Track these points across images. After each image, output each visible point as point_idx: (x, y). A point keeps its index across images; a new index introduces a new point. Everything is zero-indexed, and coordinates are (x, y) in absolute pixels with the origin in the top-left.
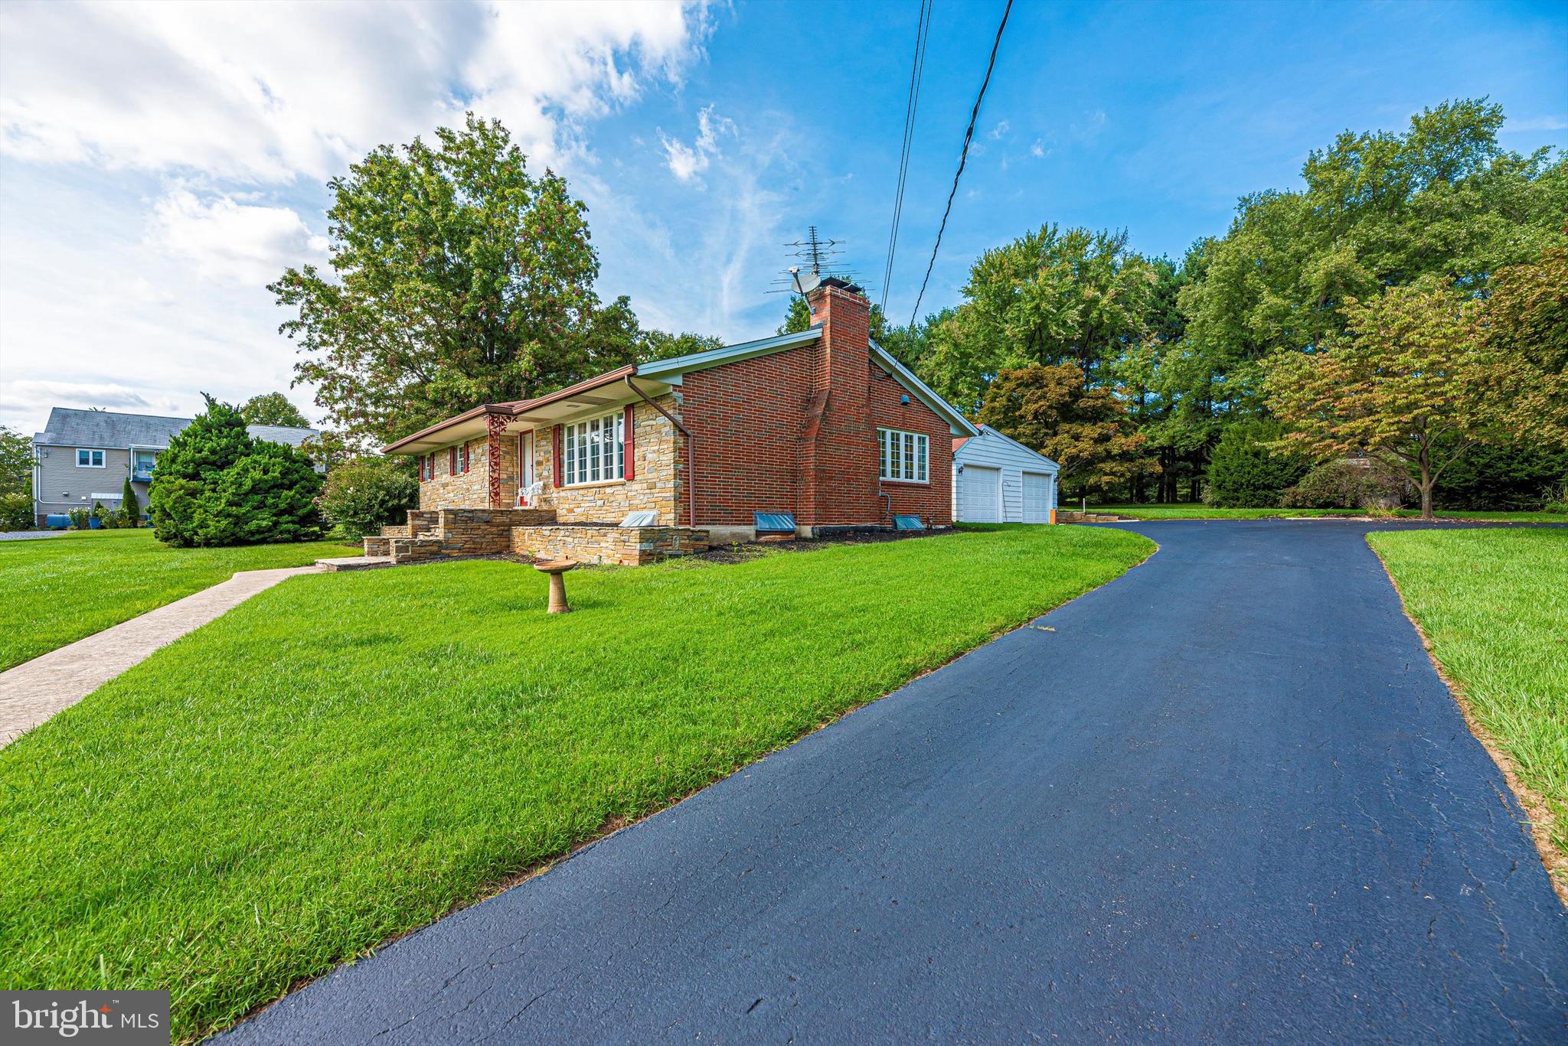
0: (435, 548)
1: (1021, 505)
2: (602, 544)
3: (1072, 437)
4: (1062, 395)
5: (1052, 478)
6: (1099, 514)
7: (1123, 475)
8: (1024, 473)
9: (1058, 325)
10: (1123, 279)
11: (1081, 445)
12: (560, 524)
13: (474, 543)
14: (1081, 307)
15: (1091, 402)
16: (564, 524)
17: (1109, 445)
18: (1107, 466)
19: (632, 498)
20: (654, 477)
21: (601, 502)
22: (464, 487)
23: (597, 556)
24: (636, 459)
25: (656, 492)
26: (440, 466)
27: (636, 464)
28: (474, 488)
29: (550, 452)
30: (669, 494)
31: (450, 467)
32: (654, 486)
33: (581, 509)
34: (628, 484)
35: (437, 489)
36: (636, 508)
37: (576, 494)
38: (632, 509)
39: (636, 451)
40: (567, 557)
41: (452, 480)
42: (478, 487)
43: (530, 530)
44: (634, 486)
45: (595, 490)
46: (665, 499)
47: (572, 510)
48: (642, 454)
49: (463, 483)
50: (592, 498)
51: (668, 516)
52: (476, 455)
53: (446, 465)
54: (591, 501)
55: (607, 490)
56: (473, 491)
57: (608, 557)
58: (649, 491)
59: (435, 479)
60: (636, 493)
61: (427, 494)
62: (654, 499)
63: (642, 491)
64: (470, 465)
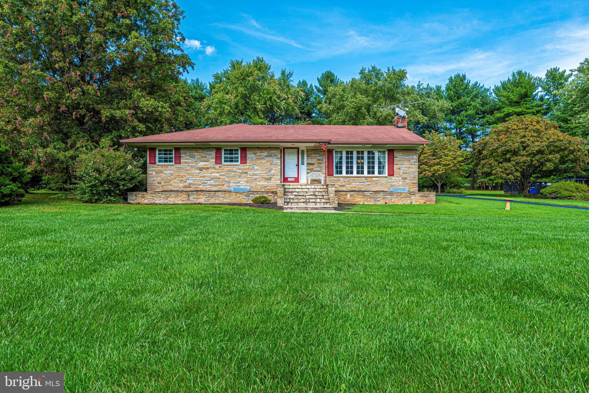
2: (412, 198)
19: (391, 182)
20: (406, 176)
21: (369, 183)
22: (238, 171)
23: (409, 202)
24: (395, 169)
25: (407, 181)
26: (194, 157)
27: (395, 171)
28: (255, 172)
29: (323, 160)
30: (415, 182)
31: (213, 158)
32: (406, 178)
33: (351, 185)
34: (389, 177)
35: (187, 170)
36: (394, 186)
37: (348, 179)
38: (392, 186)
39: (395, 166)
40: (386, 203)
41: (217, 166)
42: (261, 172)
43: (352, 193)
44: (393, 178)
45: (364, 178)
46: (413, 183)
47: (344, 186)
48: (398, 167)
49: (237, 169)
50: (362, 181)
51: (414, 189)
52: (258, 156)
53: (206, 157)
54: (361, 182)
55: (374, 179)
56: (253, 174)
57: (416, 201)
58: (403, 180)
59: (182, 164)
60: (395, 181)
61: (164, 172)
62: (406, 183)
63: (398, 180)
64: (247, 160)
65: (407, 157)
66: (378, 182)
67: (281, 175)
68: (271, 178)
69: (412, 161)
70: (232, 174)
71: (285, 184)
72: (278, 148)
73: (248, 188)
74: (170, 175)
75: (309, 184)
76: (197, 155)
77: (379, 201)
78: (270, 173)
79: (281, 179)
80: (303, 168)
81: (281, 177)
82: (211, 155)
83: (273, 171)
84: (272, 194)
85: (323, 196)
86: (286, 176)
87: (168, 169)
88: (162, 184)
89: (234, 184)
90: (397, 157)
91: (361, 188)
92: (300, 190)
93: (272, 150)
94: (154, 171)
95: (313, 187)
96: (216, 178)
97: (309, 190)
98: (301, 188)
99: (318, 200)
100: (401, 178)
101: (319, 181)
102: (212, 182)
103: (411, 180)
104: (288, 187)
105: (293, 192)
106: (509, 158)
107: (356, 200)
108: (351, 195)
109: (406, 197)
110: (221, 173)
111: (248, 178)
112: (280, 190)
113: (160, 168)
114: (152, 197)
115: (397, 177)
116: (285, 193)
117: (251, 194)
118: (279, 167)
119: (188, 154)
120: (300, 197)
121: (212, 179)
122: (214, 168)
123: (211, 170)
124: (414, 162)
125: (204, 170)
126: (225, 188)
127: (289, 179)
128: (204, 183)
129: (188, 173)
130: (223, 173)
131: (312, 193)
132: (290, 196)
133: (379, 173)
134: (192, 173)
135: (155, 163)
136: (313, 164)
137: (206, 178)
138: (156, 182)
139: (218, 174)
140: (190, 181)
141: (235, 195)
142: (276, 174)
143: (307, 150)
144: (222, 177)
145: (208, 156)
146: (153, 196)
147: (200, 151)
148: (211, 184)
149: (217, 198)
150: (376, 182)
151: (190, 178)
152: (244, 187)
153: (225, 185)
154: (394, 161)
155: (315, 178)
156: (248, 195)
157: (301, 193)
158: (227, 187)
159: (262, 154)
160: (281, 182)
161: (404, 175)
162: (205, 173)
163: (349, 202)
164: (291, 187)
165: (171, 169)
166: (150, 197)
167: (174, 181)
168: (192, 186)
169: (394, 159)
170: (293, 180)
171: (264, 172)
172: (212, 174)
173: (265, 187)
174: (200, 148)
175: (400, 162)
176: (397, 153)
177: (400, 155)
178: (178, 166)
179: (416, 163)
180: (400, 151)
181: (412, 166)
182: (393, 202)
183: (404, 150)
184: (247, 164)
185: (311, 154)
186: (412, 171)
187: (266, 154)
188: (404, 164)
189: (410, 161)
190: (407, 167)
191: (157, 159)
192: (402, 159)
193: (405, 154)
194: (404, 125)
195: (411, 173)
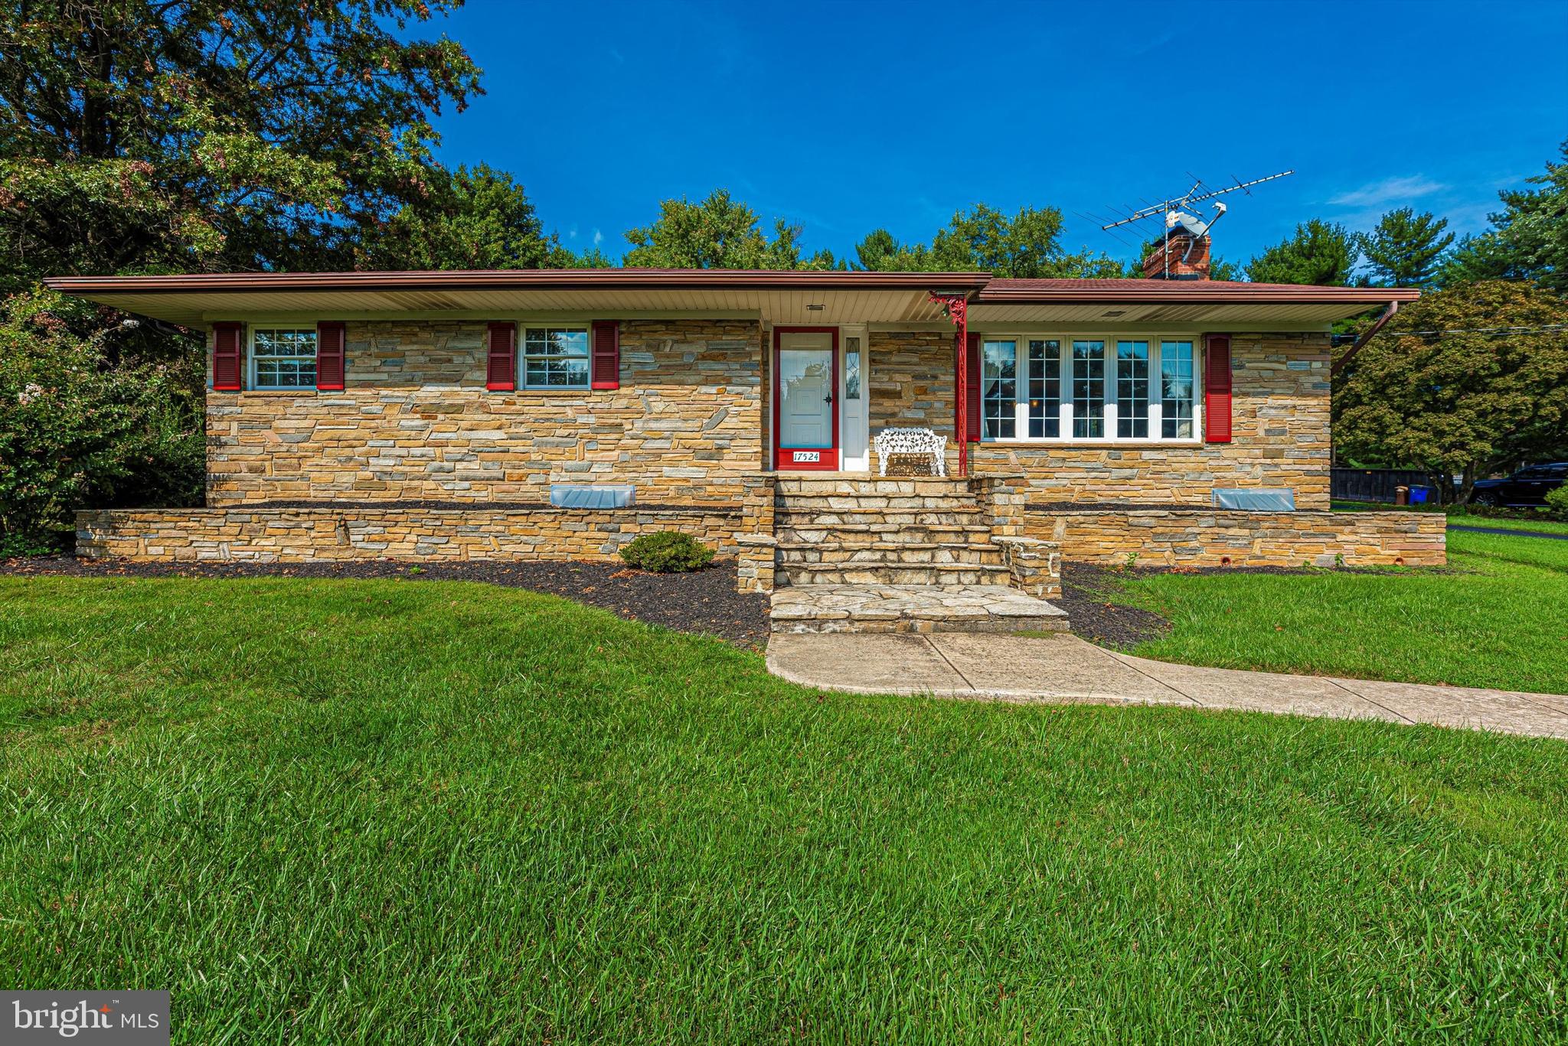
2: (1343, 538)
19: (1219, 468)
20: (1283, 442)
21: (1127, 472)
22: (584, 420)
23: (1328, 556)
24: (1234, 413)
25: (1286, 464)
26: (400, 359)
27: (1234, 421)
28: (654, 425)
29: (936, 377)
30: (1318, 467)
31: (479, 367)
32: (1279, 454)
33: (1054, 482)
34: (1210, 448)
35: (371, 416)
36: (1232, 484)
37: (1038, 456)
38: (1222, 483)
39: (1234, 401)
40: (1225, 560)
41: (496, 400)
42: (679, 424)
43: (1077, 516)
44: (1225, 451)
45: (1104, 453)
46: (1308, 473)
48: (1249, 407)
49: (579, 410)
50: (1099, 465)
51: (1316, 497)
52: (668, 356)
53: (450, 361)
54: (1093, 469)
55: (1146, 455)
56: (645, 430)
57: (1360, 554)
58: (1268, 461)
59: (349, 391)
60: (1234, 462)
61: (276, 424)
62: (1279, 472)
63: (1249, 461)
64: (622, 374)
65: (1283, 367)
66: (1164, 468)
67: (764, 438)
68: (720, 448)
69: (1307, 382)
70: (559, 432)
71: (781, 474)
72: (754, 323)
73: (625, 492)
74: (299, 437)
75: (883, 474)
76: (412, 353)
77: (1194, 551)
78: (717, 430)
79: (764, 455)
80: (856, 412)
81: (765, 448)
82: (469, 352)
83: (730, 422)
84: (722, 522)
85: (964, 533)
86: (786, 441)
87: (293, 410)
88: (267, 475)
89: (566, 476)
90: (1241, 367)
91: (1094, 492)
92: (851, 505)
93: (725, 333)
94: (234, 420)
95: (907, 488)
96: (489, 448)
97: (894, 503)
98: (853, 492)
99: (945, 558)
100: (1259, 453)
101: (921, 466)
102: (475, 465)
103: (1299, 460)
104: (793, 488)
105: (820, 513)
106: (1451, 401)
107: (1094, 549)
108: (1069, 525)
109: (1314, 535)
110: (513, 430)
111: (626, 449)
112: (759, 505)
113: (258, 408)
114: (183, 534)
115: (1243, 446)
116: (781, 516)
117: (625, 519)
118: (757, 404)
119: (374, 350)
120: (851, 537)
121: (475, 453)
122: (484, 408)
123: (469, 418)
124: (1315, 386)
125: (441, 417)
126: (529, 490)
127: (799, 457)
128: (440, 470)
129: (376, 430)
130: (522, 429)
131: (909, 520)
132: (803, 534)
133: (1169, 430)
134: (391, 429)
135: (239, 385)
136: (896, 395)
137: (450, 449)
138: (243, 465)
139: (500, 434)
140: (382, 462)
141: (556, 524)
142: (743, 433)
143: (872, 336)
144: (519, 446)
145: (457, 360)
146: (185, 529)
147: (425, 335)
148: (471, 474)
149: (473, 538)
150: (1158, 468)
151: (383, 451)
152: (608, 489)
153: (529, 481)
154: (1229, 382)
155: (904, 450)
156: (611, 526)
157: (858, 518)
158: (536, 489)
159: (684, 348)
160: (765, 468)
161: (1272, 439)
162: (444, 429)
163: (1064, 557)
164: (807, 488)
165: (303, 411)
166: (174, 533)
167: (316, 461)
168: (390, 484)
169: (1229, 374)
170: (814, 457)
171: (690, 425)
172: (474, 435)
173: (696, 487)
174: (425, 325)
175: (1254, 385)
176: (1242, 348)
177: (1254, 356)
178: (334, 398)
179: (1321, 392)
180: (1256, 341)
181: (1304, 402)
182: (1258, 558)
183: (1273, 337)
184: (623, 391)
185: (890, 353)
186: (1304, 423)
187: (702, 350)
188: (1272, 394)
189: (1295, 381)
190: (1285, 407)
191: (250, 372)
192: (1265, 374)
193: (1277, 353)
194: (1196, 269)
195: (1303, 431)
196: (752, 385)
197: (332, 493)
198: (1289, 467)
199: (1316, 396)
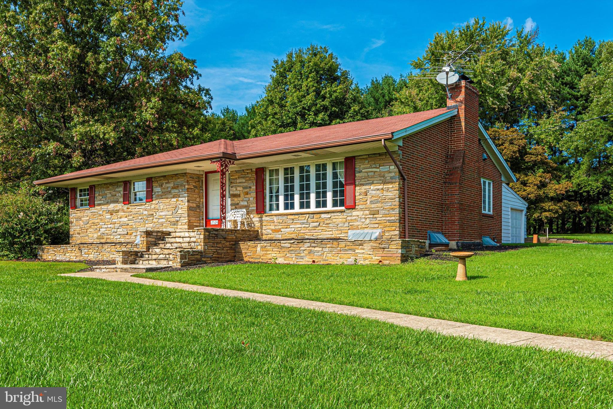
0: (199, 257)
1: (510, 232)
2: (357, 251)
3: (522, 183)
4: (514, 152)
5: (524, 213)
6: (558, 239)
7: (557, 212)
8: (512, 209)
9: (493, 97)
10: (536, 65)
11: (528, 189)
12: (263, 240)
13: (218, 253)
14: (509, 84)
15: (533, 158)
16: (266, 240)
17: (546, 190)
18: (547, 205)
19: (352, 221)
20: (378, 207)
21: (315, 224)
22: (145, 213)
23: (351, 261)
24: (357, 194)
25: (379, 217)
26: (106, 196)
27: (357, 198)
28: (161, 214)
29: (250, 187)
30: (393, 218)
31: (121, 197)
32: (377, 212)
33: (289, 229)
34: (348, 211)
35: (100, 215)
36: (357, 228)
38: (352, 228)
39: (357, 188)
40: (314, 262)
41: (125, 207)
42: (167, 213)
44: (355, 213)
45: (309, 215)
46: (389, 221)
47: (279, 230)
48: (363, 191)
49: (143, 210)
50: (306, 221)
51: (392, 233)
52: (164, 189)
53: (116, 196)
54: (303, 223)
55: (323, 216)
56: (159, 216)
57: (365, 259)
58: (372, 216)
59: (96, 207)
60: (357, 218)
61: (82, 219)
62: (377, 222)
63: (363, 216)
64: (154, 196)
65: (378, 170)
66: (330, 221)
68: (178, 221)
69: (388, 176)
70: (140, 218)
74: (86, 223)
76: (108, 193)
77: (303, 258)
78: (176, 214)
82: (119, 192)
83: (180, 211)
87: (85, 214)
88: (81, 235)
90: (360, 172)
91: (304, 233)
93: (178, 178)
94: (74, 218)
96: (124, 224)
100: (367, 212)
102: (121, 230)
103: (385, 215)
107: (269, 257)
108: (262, 247)
109: (347, 250)
110: (129, 218)
111: (154, 222)
112: (143, 241)
113: (79, 214)
115: (361, 209)
118: (186, 204)
119: (100, 193)
121: (121, 226)
122: (123, 210)
123: (120, 214)
124: (392, 178)
125: (114, 214)
127: (212, 223)
128: (114, 232)
129: (101, 220)
130: (131, 217)
134: (104, 219)
135: (76, 207)
136: (238, 196)
137: (116, 225)
138: (76, 232)
139: (126, 219)
140: (102, 230)
142: (183, 215)
144: (130, 223)
147: (110, 187)
148: (120, 233)
150: (327, 222)
151: (103, 226)
153: (133, 235)
154: (355, 180)
159: (168, 185)
161: (373, 206)
162: (115, 218)
163: (261, 260)
165: (87, 214)
167: (90, 230)
168: (104, 237)
169: (355, 176)
170: (216, 223)
171: (170, 213)
172: (121, 220)
175: (366, 180)
176: (360, 163)
177: (365, 166)
178: (93, 210)
179: (394, 180)
180: (366, 159)
181: (387, 187)
182: (326, 260)
183: (373, 156)
184: (154, 202)
185: (236, 179)
186: (387, 197)
187: (172, 185)
188: (373, 183)
189: (384, 176)
190: (378, 190)
191: (78, 202)
192: (370, 174)
193: (375, 164)
194: (457, 102)
195: (387, 200)
196: (185, 197)
197: (92, 241)
198: (381, 219)
199: (392, 183)
